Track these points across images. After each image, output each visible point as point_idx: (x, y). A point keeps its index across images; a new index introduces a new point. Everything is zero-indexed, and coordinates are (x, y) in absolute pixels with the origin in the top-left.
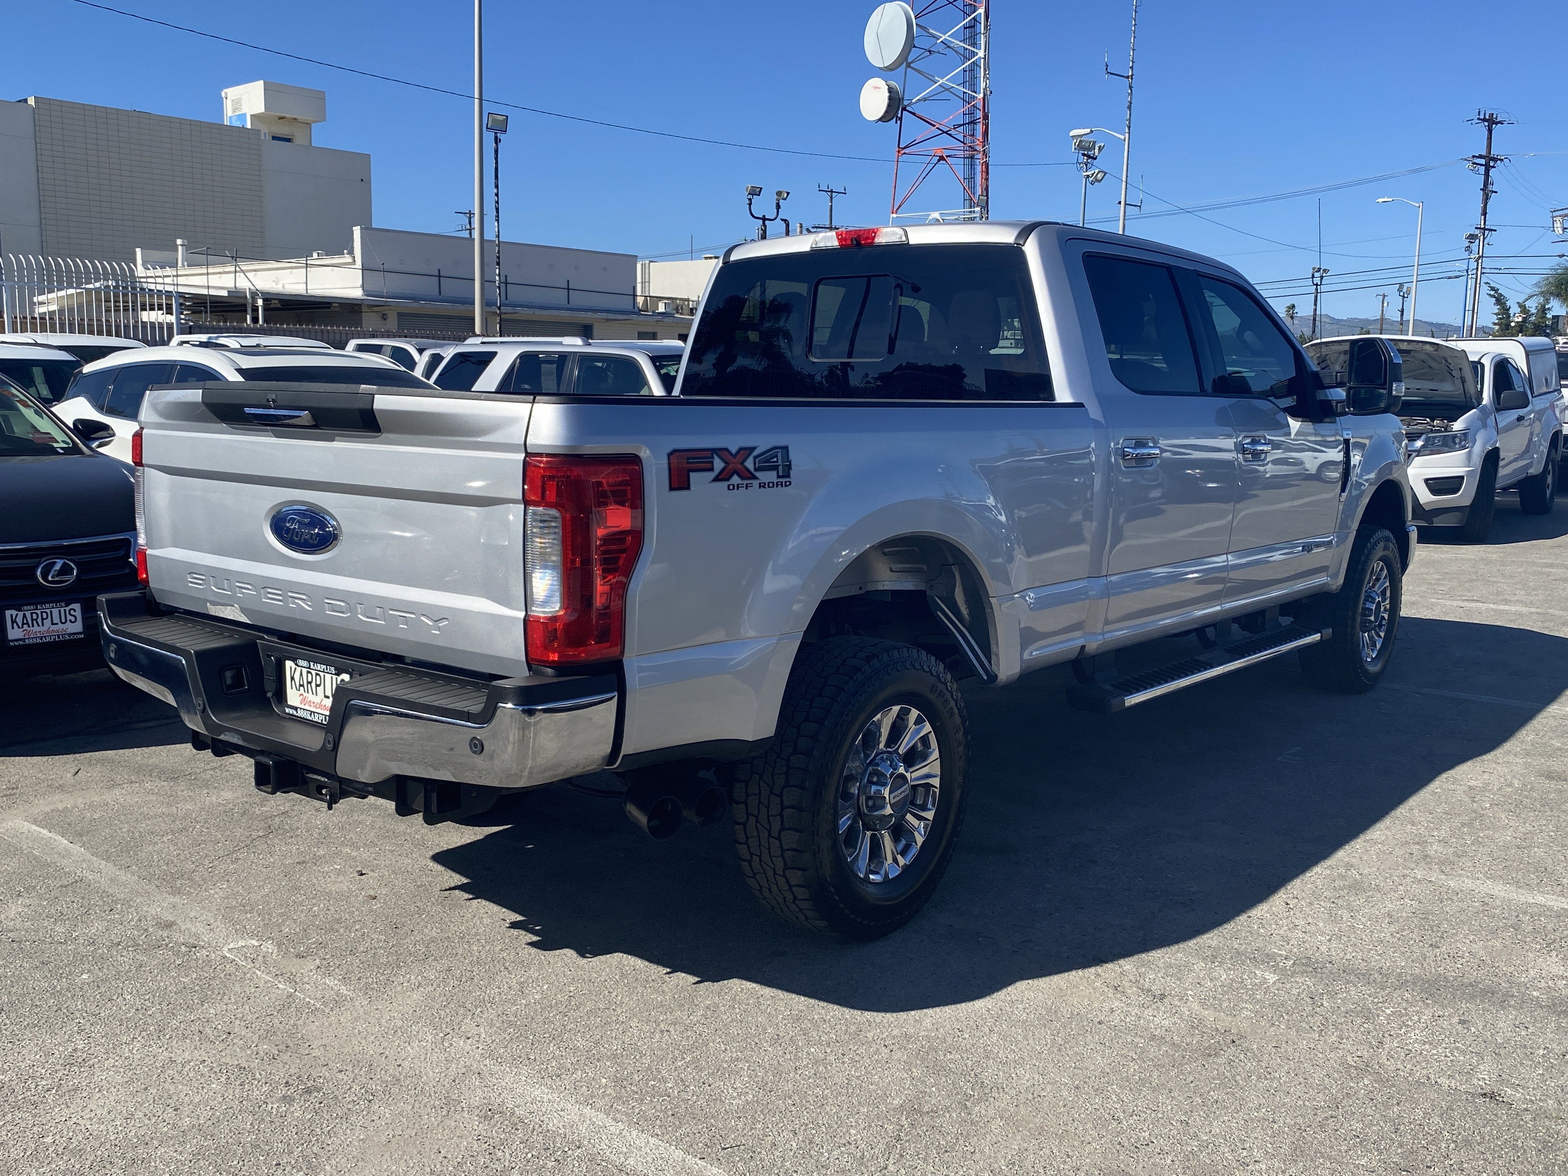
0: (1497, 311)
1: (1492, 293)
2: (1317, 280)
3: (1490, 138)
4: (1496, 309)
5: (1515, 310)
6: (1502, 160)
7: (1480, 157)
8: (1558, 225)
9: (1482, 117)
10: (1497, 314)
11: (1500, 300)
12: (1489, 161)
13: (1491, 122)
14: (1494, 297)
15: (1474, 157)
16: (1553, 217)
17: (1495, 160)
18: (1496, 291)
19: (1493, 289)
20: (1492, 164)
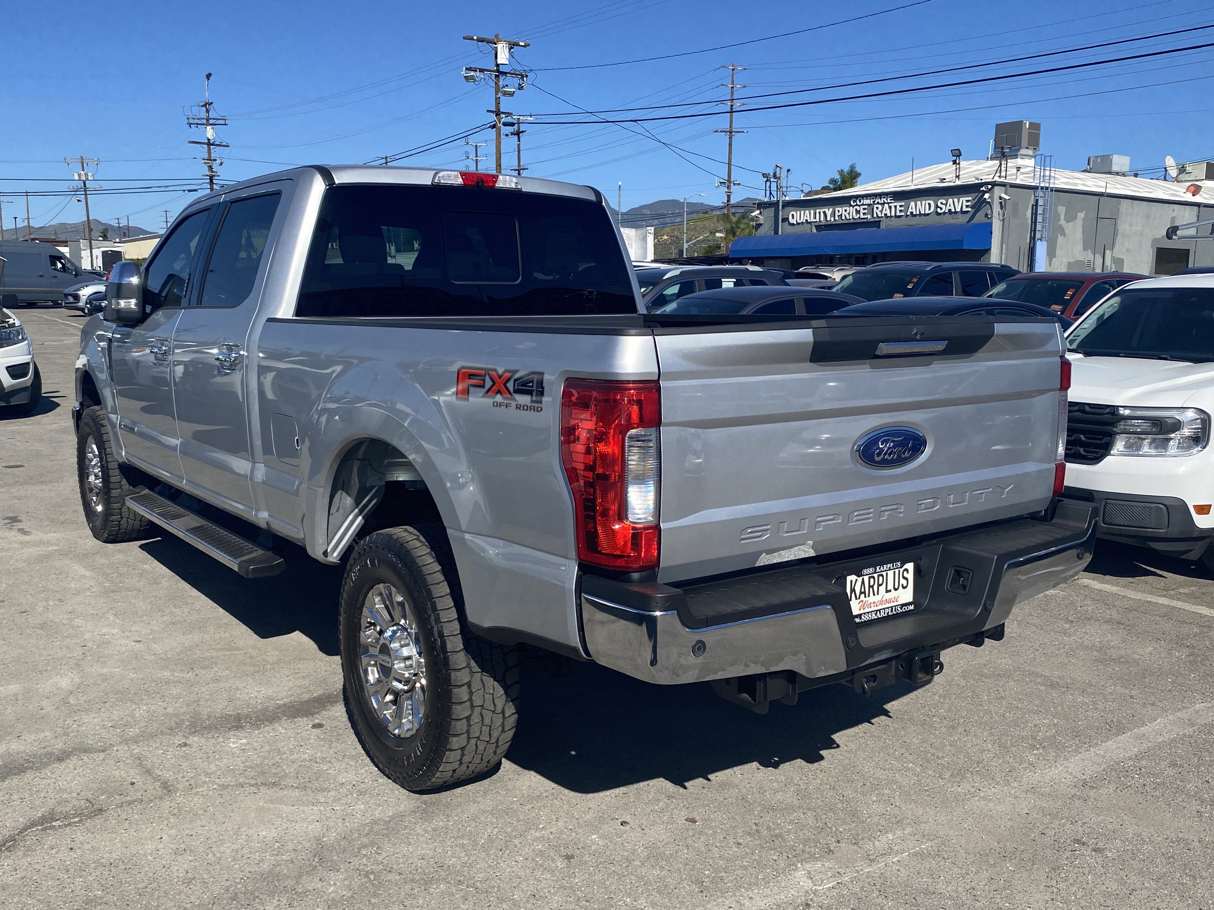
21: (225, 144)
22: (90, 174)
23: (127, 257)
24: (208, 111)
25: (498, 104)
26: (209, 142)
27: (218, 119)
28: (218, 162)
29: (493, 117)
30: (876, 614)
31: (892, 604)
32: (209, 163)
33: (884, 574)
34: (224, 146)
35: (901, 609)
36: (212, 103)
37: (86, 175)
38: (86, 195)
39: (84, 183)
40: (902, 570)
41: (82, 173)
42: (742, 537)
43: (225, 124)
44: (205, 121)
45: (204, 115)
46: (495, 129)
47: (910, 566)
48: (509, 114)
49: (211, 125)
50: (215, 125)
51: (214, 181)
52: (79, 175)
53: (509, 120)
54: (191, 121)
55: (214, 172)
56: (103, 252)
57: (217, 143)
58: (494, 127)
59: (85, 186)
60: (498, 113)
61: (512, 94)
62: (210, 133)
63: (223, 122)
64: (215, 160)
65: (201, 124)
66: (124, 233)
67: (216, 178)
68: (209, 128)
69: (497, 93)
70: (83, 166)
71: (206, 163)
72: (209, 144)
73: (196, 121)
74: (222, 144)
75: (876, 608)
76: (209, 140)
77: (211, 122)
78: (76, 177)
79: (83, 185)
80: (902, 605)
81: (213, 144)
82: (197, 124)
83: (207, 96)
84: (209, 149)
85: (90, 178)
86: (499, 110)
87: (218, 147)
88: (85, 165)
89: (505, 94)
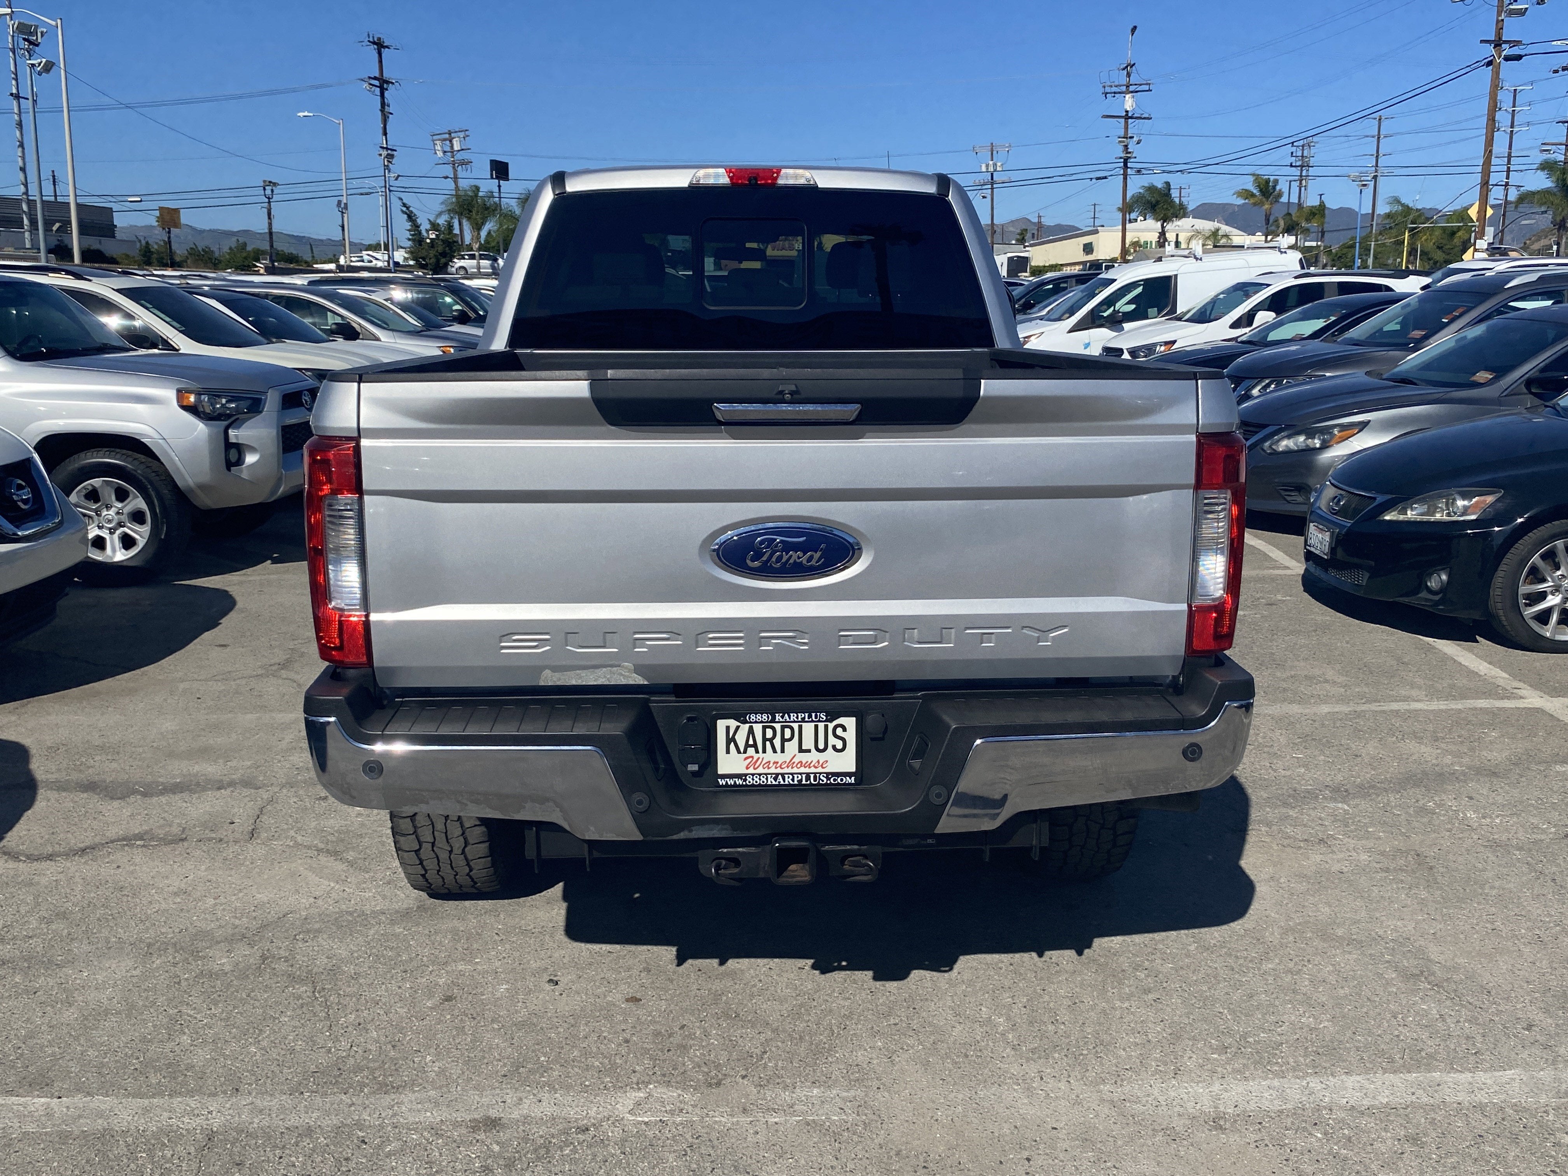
0: (409, 228)
1: (404, 209)
2: (268, 192)
3: (380, 62)
4: (408, 225)
5: (425, 226)
6: (393, 83)
7: (375, 78)
8: (438, 147)
9: (371, 40)
10: (409, 230)
11: (411, 217)
12: (383, 84)
13: (380, 45)
14: (406, 213)
15: (370, 78)
16: (433, 141)
17: (388, 82)
18: (408, 208)
19: (404, 205)
20: (385, 86)
21: (1147, 116)
22: (999, 164)
23: (1033, 264)
24: (1129, 75)
25: (1499, 29)
26: (1127, 115)
27: (1141, 85)
28: (1135, 139)
29: (1491, 50)
30: (775, 779)
31: (807, 770)
32: (1123, 142)
33: (796, 726)
34: (1145, 118)
35: (828, 779)
36: (1134, 64)
37: (995, 165)
38: (992, 189)
39: (992, 174)
40: (831, 726)
41: (991, 163)
42: (503, 644)
43: (1150, 90)
44: (1124, 89)
45: (1124, 80)
46: (1491, 67)
47: (850, 722)
48: (1517, 43)
49: (1132, 92)
50: (1137, 92)
51: (1129, 165)
52: (987, 166)
53: (1516, 51)
54: (1108, 90)
55: (1130, 153)
56: (1009, 259)
57: (1135, 115)
58: (1489, 63)
59: (992, 179)
60: (1498, 44)
61: (1522, 13)
62: (1129, 103)
63: (1146, 88)
64: (1132, 137)
65: (1120, 93)
66: (1033, 234)
67: (1132, 160)
68: (1127, 96)
69: (1499, 14)
70: (992, 154)
71: (1120, 142)
72: (1127, 117)
73: (1114, 89)
74: (1143, 116)
75: (779, 771)
76: (1127, 112)
77: (1132, 88)
78: (984, 169)
79: (990, 178)
80: (828, 775)
81: (1131, 118)
82: (1115, 93)
83: (1129, 57)
84: (1126, 123)
85: (998, 169)
86: (1500, 39)
87: (1137, 121)
88: (995, 153)
89: (1512, 13)
